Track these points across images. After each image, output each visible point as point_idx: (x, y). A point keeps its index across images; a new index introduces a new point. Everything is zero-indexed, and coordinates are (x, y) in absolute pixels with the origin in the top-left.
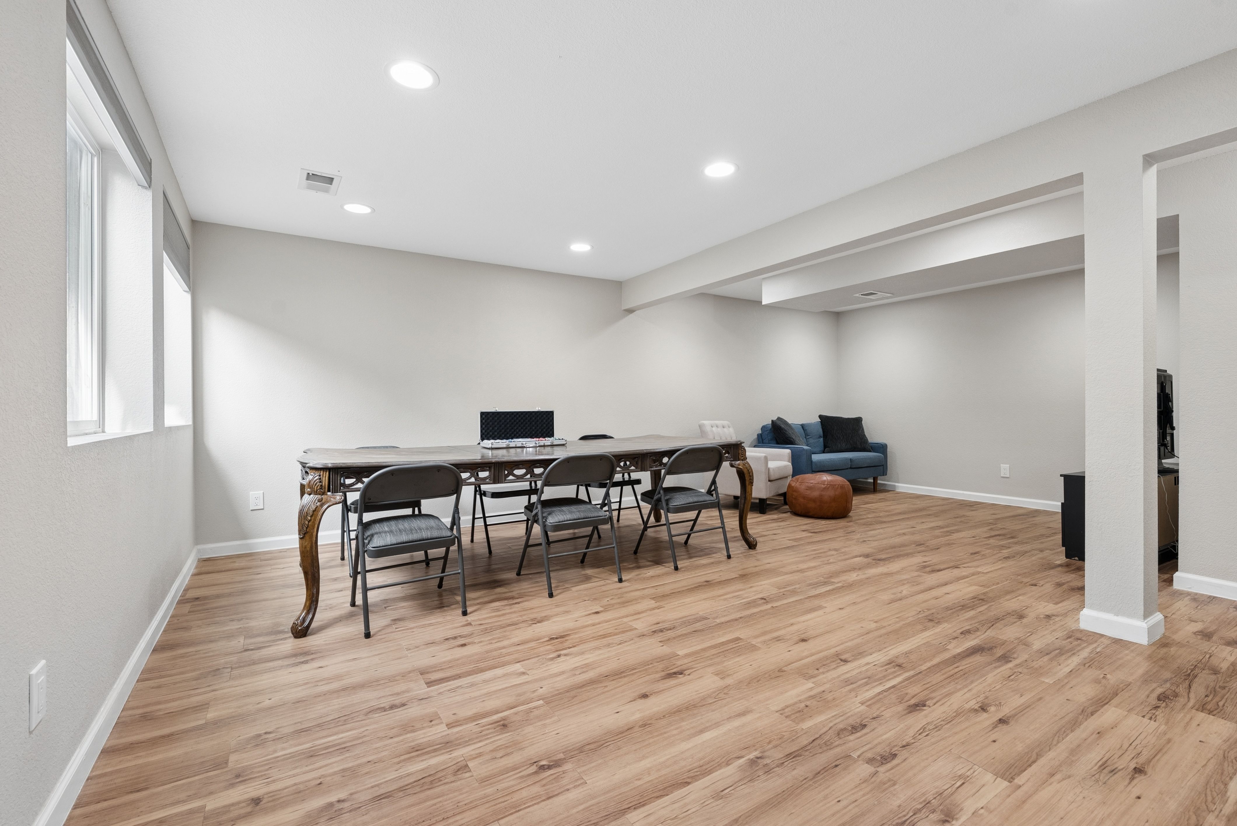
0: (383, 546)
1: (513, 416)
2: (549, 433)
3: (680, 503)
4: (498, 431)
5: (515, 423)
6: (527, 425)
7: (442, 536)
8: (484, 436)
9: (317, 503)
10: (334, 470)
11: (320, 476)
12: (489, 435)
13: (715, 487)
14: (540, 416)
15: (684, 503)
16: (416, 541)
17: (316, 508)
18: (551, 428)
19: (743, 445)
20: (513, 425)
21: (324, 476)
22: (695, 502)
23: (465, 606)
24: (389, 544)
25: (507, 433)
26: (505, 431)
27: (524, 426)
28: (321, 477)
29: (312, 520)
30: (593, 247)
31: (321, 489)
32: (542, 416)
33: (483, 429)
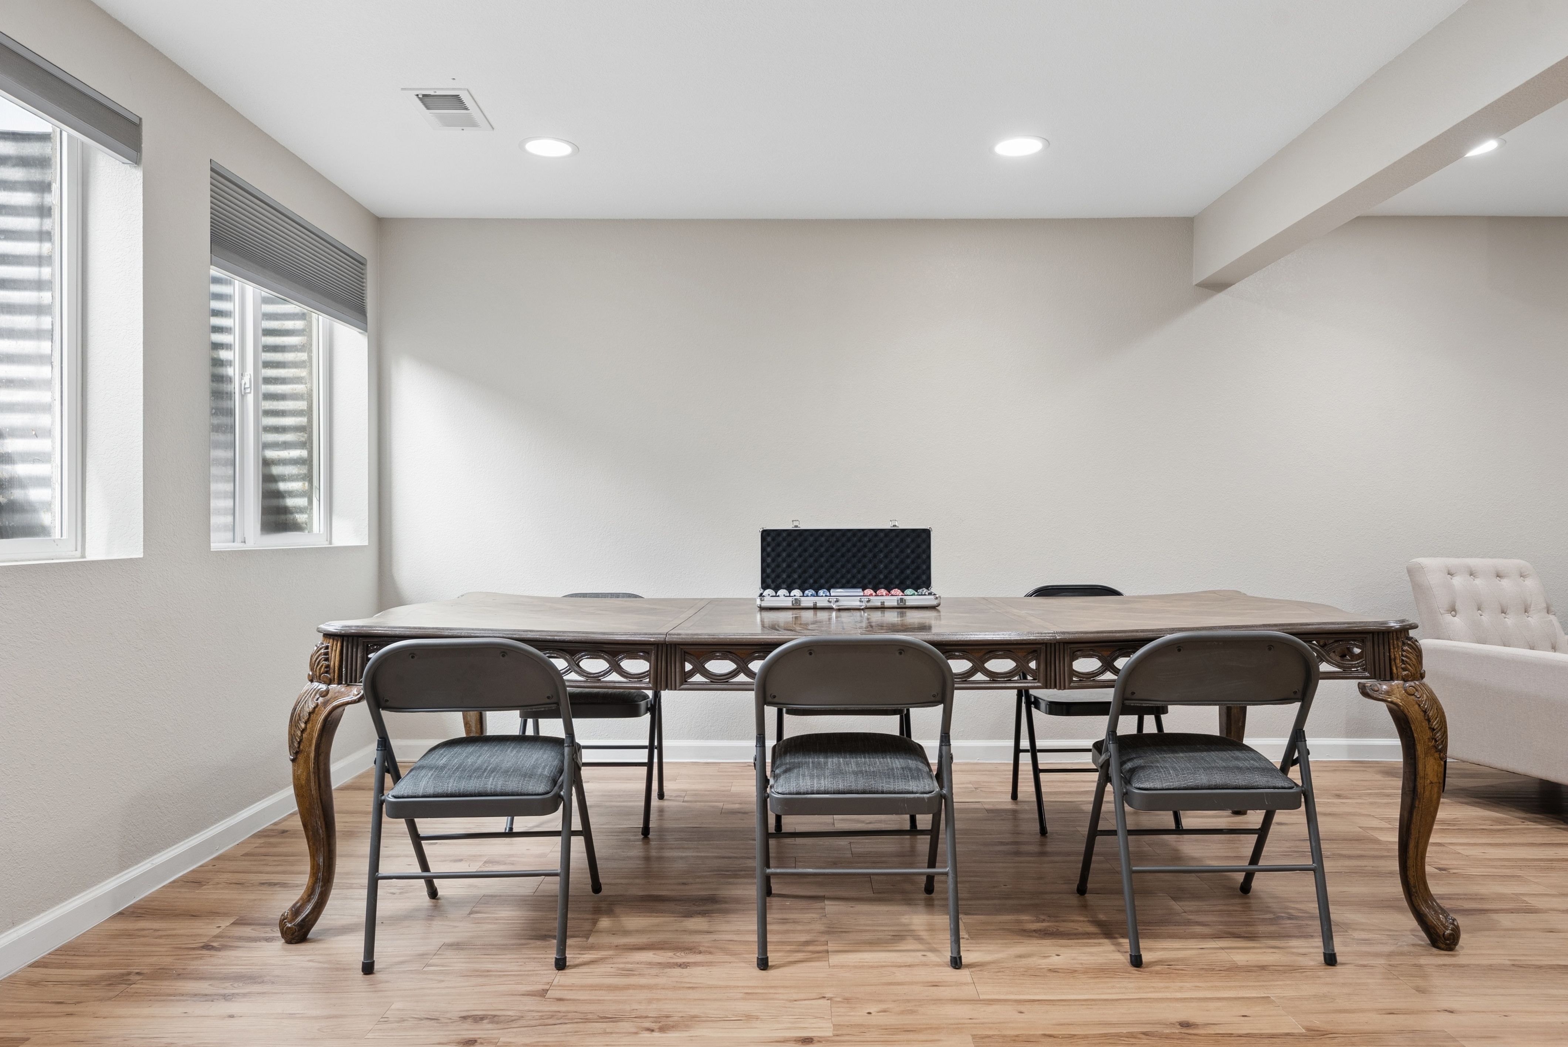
0: (408, 797)
1: (834, 539)
2: (918, 578)
3: (1165, 785)
4: (800, 571)
5: (839, 554)
6: (866, 560)
7: (525, 790)
8: (769, 581)
9: (317, 700)
10: (350, 639)
11: (327, 648)
12: (779, 580)
13: (1299, 753)
14: (898, 540)
15: (1176, 784)
16: (471, 795)
17: (315, 708)
18: (924, 567)
19: (1412, 633)
20: (833, 560)
21: (334, 648)
22: (1216, 787)
23: (562, 948)
24: (420, 794)
25: (821, 577)
26: (816, 572)
27: (859, 561)
28: (329, 650)
29: (308, 730)
30: (1047, 142)
31: (327, 672)
32: (902, 541)
33: (768, 566)
